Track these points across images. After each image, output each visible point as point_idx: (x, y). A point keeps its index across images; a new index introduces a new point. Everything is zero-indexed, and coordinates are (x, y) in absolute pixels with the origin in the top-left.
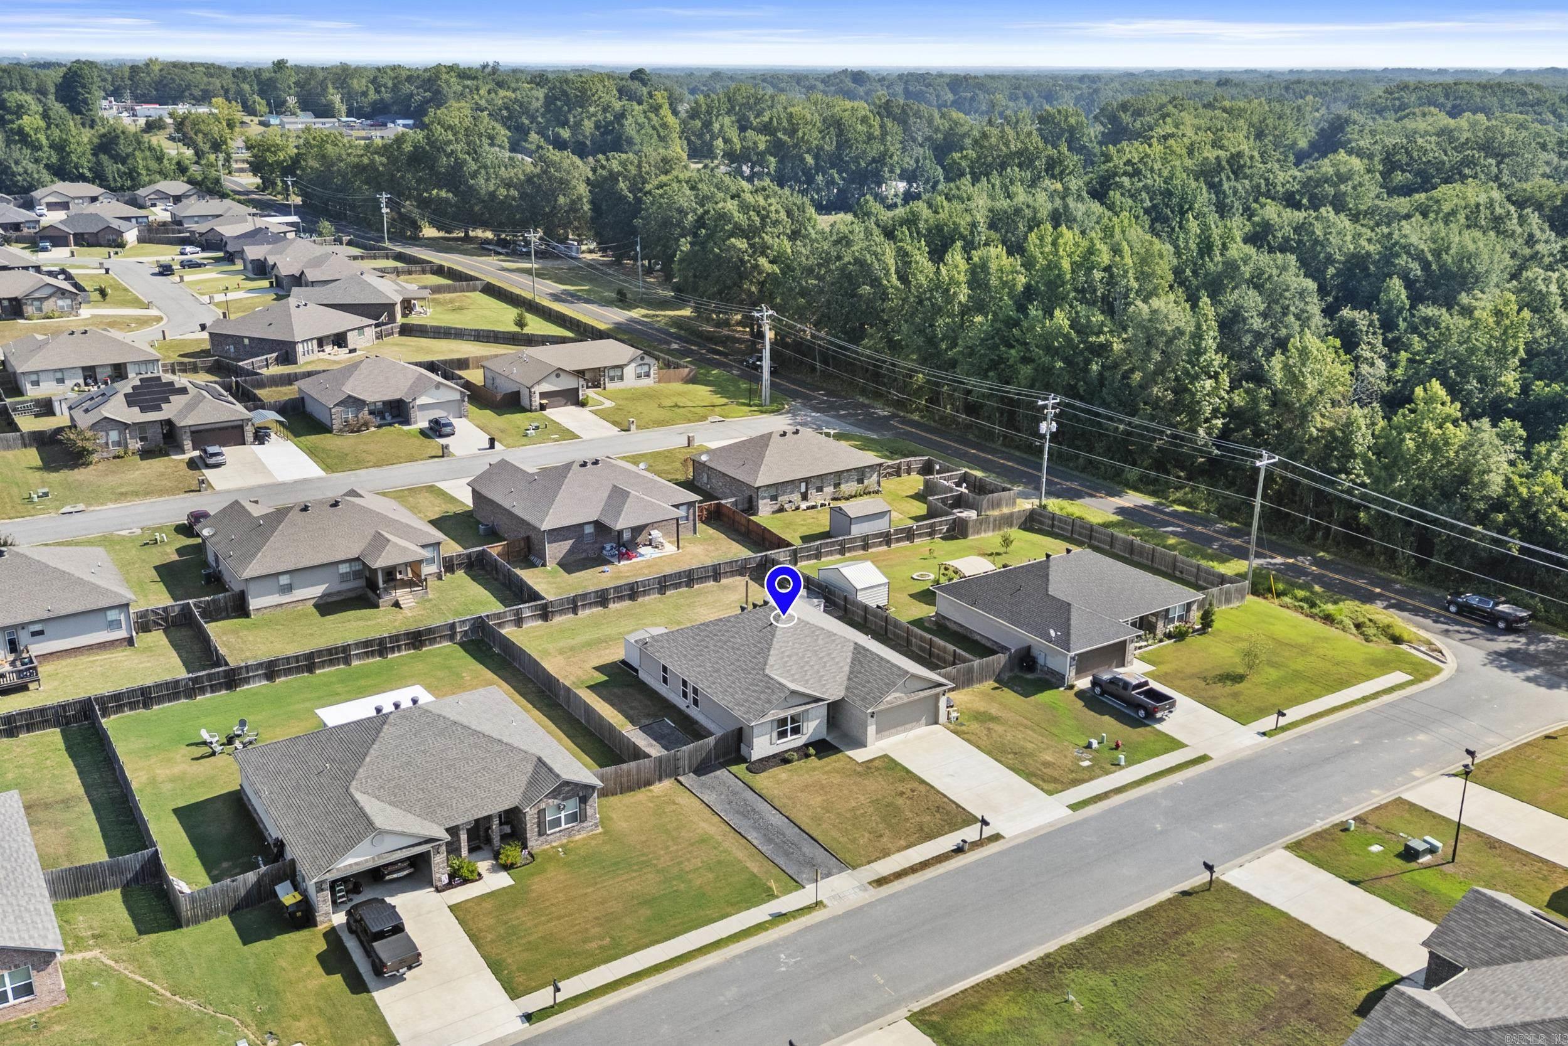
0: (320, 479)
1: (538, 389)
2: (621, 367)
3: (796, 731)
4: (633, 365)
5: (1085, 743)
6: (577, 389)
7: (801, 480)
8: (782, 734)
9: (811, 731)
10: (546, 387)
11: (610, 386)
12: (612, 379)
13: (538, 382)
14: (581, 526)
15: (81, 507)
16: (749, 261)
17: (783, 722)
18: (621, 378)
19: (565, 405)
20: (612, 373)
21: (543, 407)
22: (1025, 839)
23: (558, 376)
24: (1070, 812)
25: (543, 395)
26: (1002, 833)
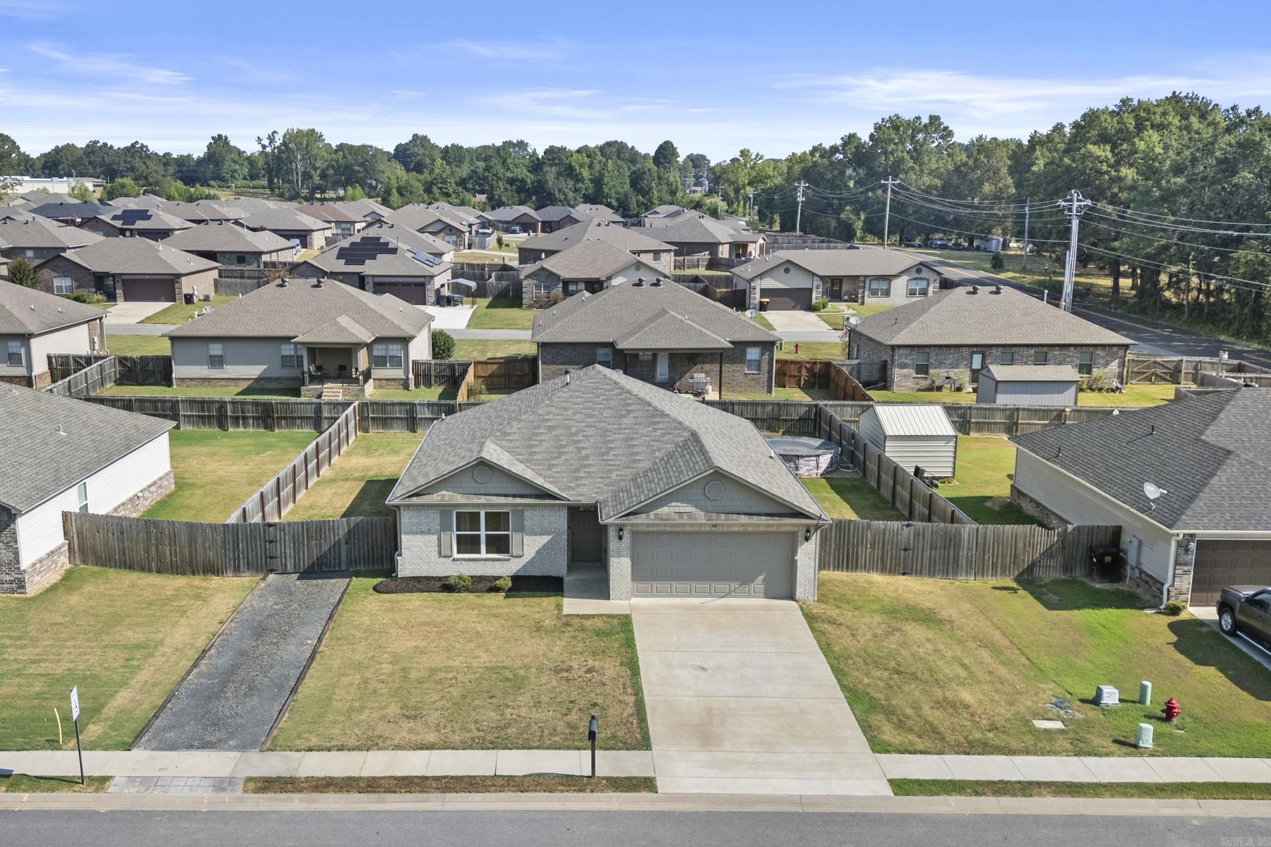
1: (759, 284)
2: (888, 278)
3: (499, 545)
4: (905, 278)
5: (1091, 694)
6: (811, 290)
7: (973, 349)
8: (468, 544)
9: (530, 552)
10: (769, 283)
11: (870, 301)
12: (874, 293)
13: (761, 276)
14: (593, 347)
16: (1107, 172)
17: (469, 519)
18: (887, 293)
19: (794, 308)
20: (875, 285)
21: (763, 307)
22: (702, 808)
23: (787, 271)
24: (888, 791)
25: (765, 292)
26: (659, 783)
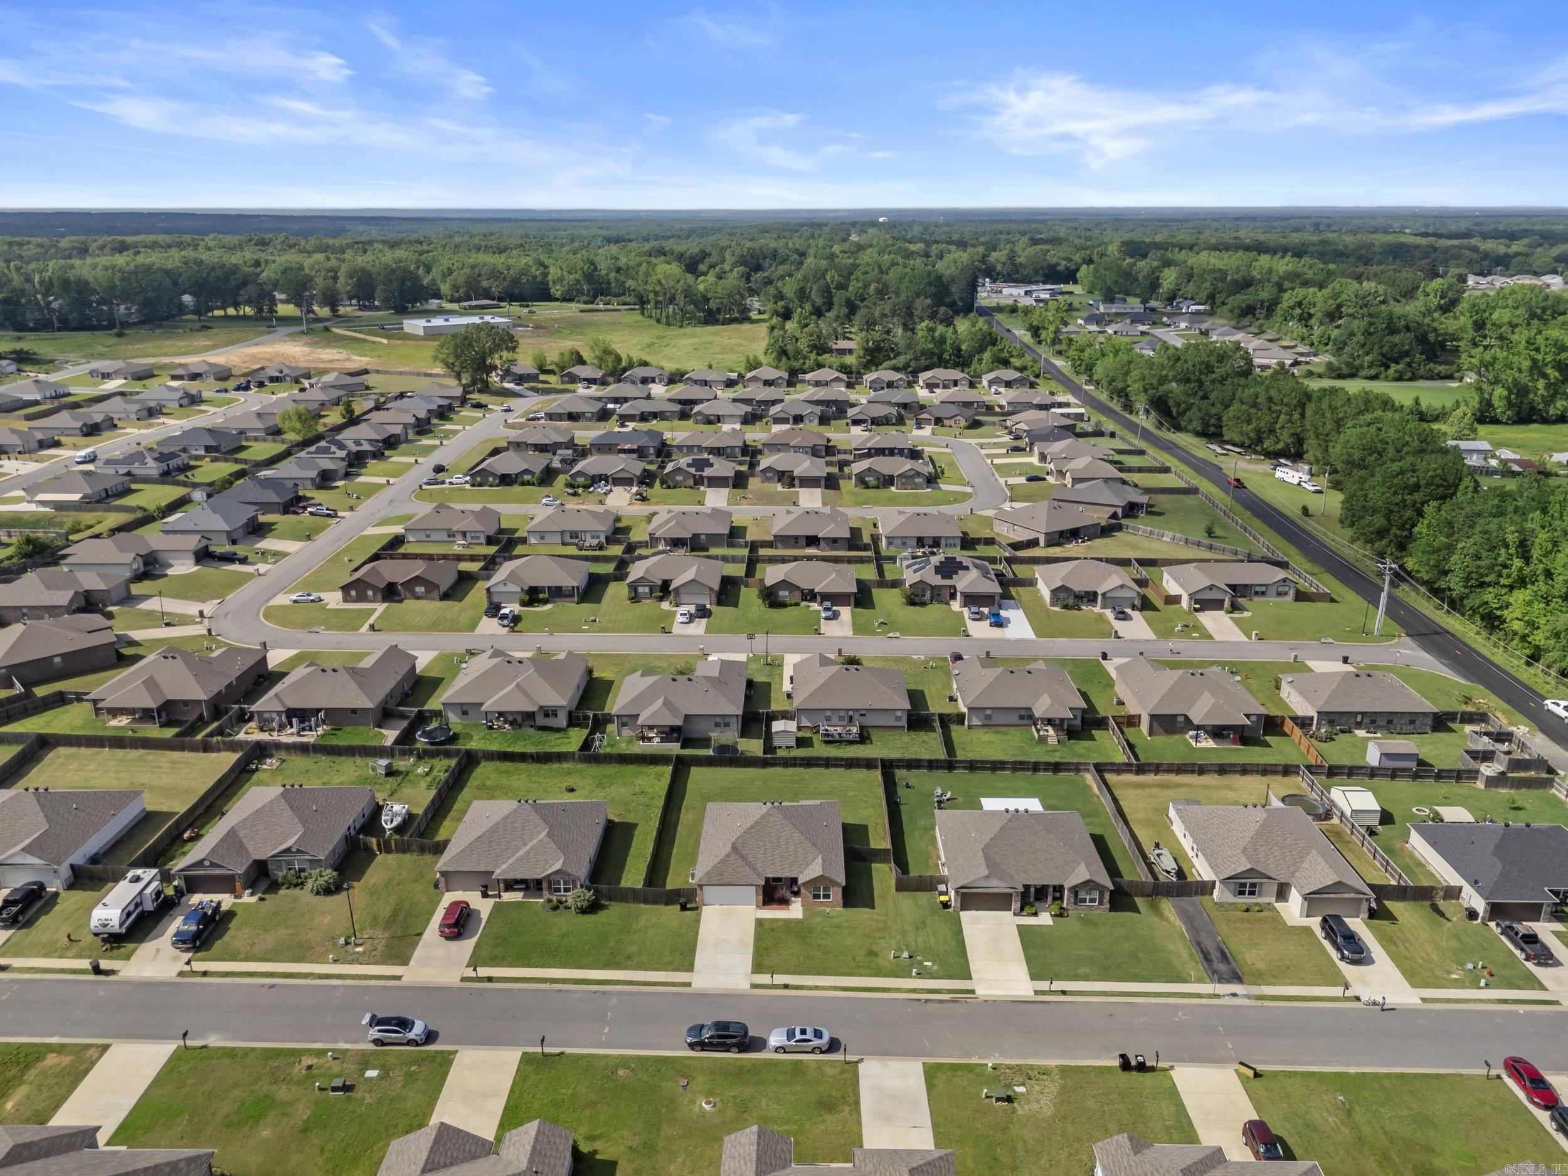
0: (1031, 641)
1: (1195, 596)
2: (1266, 586)
4: (1276, 585)
6: (1224, 600)
7: (1357, 713)
8: (1242, 893)
10: (1201, 596)
11: (1255, 598)
12: (1257, 593)
13: (1196, 592)
14: (1176, 716)
15: (898, 634)
18: (1265, 594)
19: (1213, 609)
20: (1258, 589)
21: (1196, 610)
23: (1211, 589)
24: (1422, 1003)
25: (1197, 601)
26: (1359, 997)
